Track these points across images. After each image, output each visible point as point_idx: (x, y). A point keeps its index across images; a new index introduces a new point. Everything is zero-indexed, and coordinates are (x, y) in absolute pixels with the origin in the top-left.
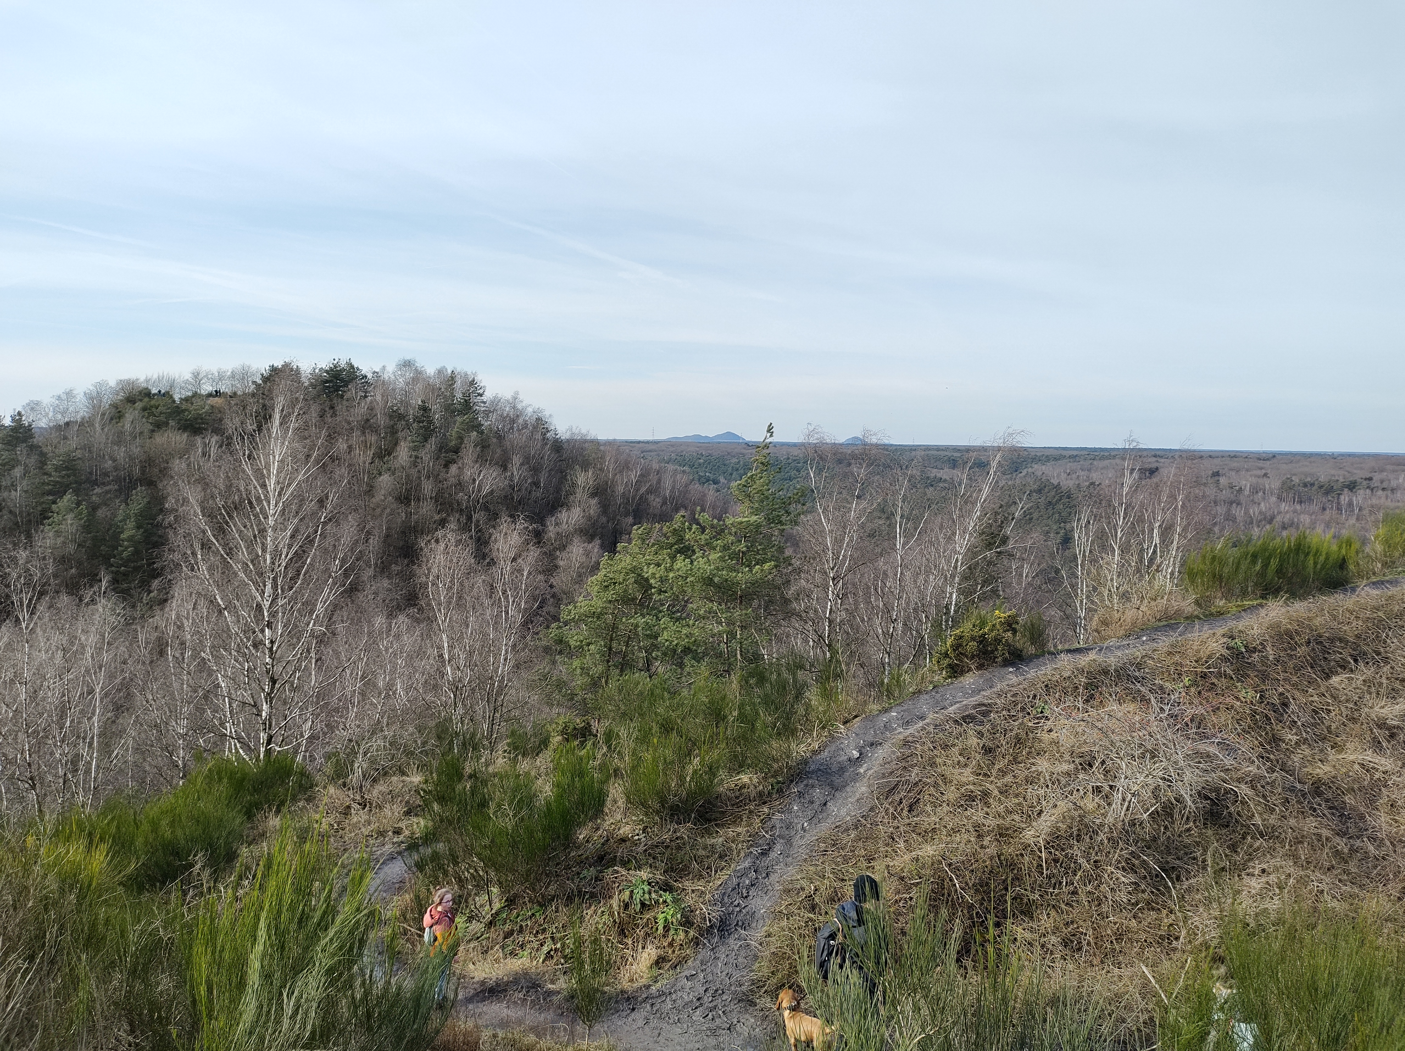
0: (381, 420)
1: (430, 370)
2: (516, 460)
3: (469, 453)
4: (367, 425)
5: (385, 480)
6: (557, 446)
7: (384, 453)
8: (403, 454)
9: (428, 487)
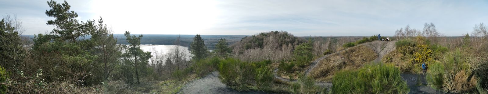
0: (280, 35)
1: (284, 31)
2: (291, 38)
3: (287, 38)
4: (279, 36)
5: (280, 40)
6: (294, 37)
7: (280, 38)
8: (281, 38)
9: (283, 41)
